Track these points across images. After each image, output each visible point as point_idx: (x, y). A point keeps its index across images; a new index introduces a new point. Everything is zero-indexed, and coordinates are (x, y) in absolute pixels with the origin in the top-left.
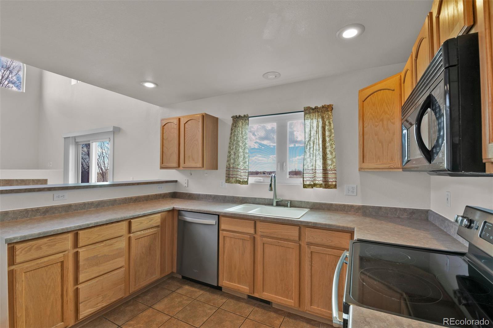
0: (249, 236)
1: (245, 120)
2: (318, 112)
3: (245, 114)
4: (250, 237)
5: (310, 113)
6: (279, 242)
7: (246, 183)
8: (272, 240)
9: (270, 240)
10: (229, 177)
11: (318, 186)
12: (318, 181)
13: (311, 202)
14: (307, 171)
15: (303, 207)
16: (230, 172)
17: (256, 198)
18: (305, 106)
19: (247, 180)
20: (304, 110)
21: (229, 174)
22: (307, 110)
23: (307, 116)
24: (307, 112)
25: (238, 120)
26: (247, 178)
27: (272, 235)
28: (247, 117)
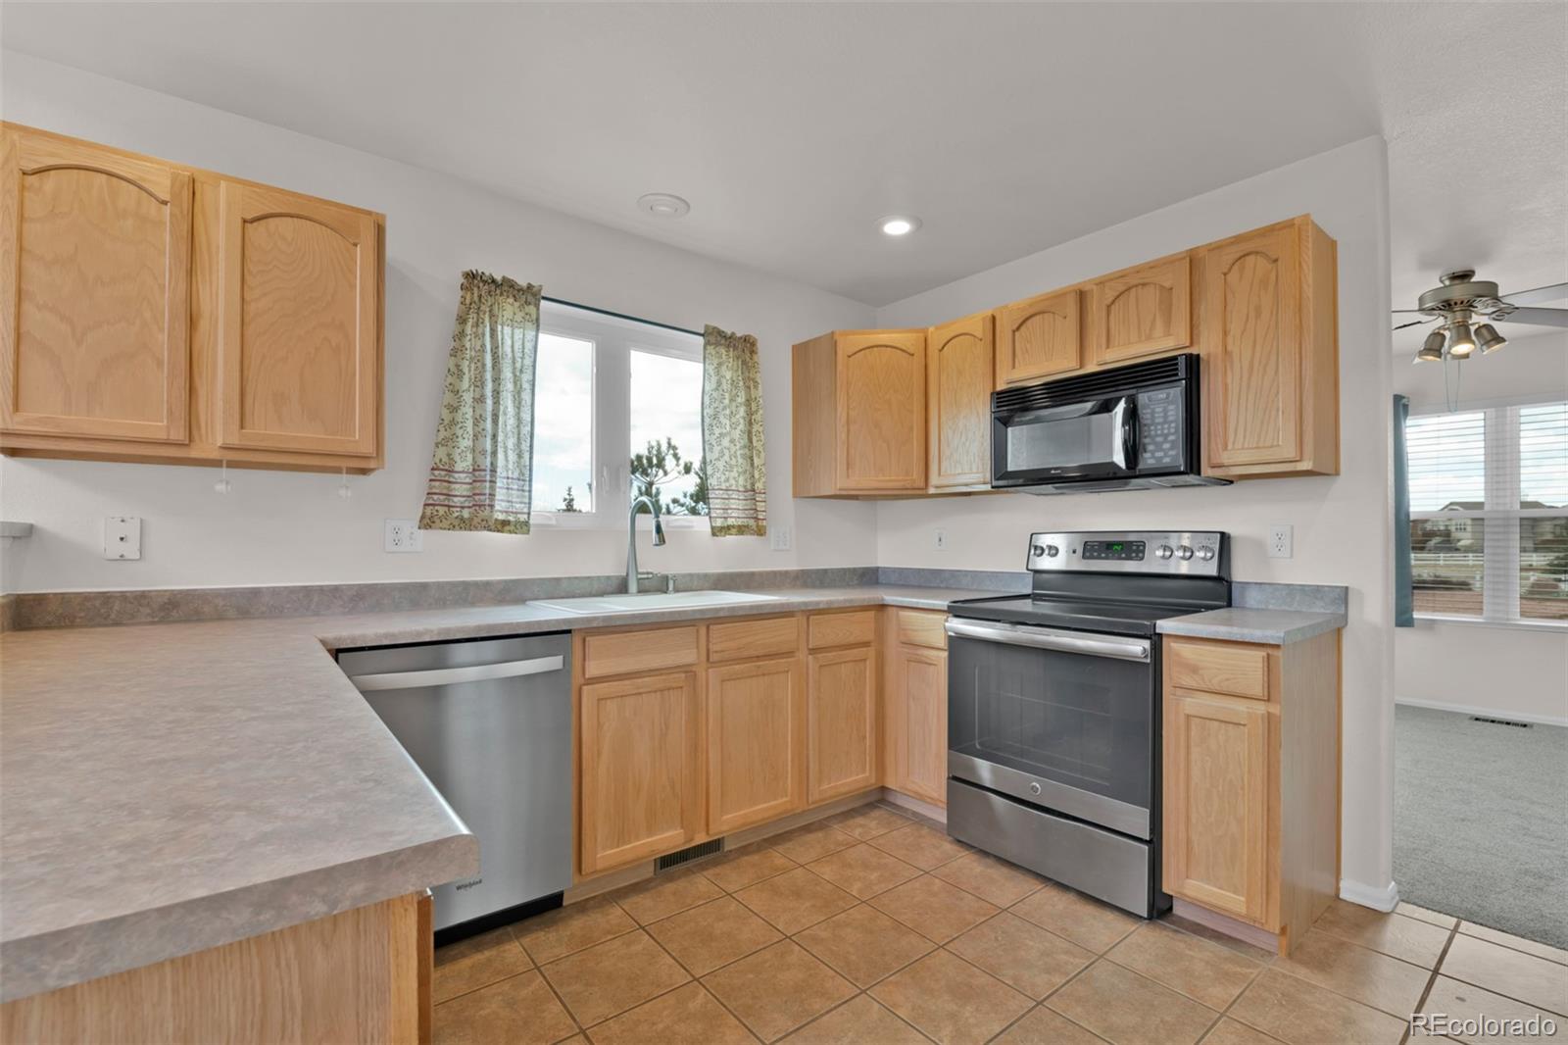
0: (683, 675)
1: (527, 303)
2: (735, 348)
3: (533, 284)
4: (686, 677)
5: (717, 344)
6: (759, 667)
7: (525, 528)
8: (742, 666)
9: (737, 667)
10: (449, 506)
11: (734, 531)
12: (733, 520)
13: (713, 575)
14: (717, 492)
15: (694, 588)
16: (453, 486)
17: (558, 580)
18: (708, 323)
19: (526, 516)
20: (705, 332)
21: (449, 495)
22: (711, 334)
23: (710, 349)
24: (712, 339)
25: (498, 292)
26: (526, 510)
27: (745, 654)
28: (535, 295)
